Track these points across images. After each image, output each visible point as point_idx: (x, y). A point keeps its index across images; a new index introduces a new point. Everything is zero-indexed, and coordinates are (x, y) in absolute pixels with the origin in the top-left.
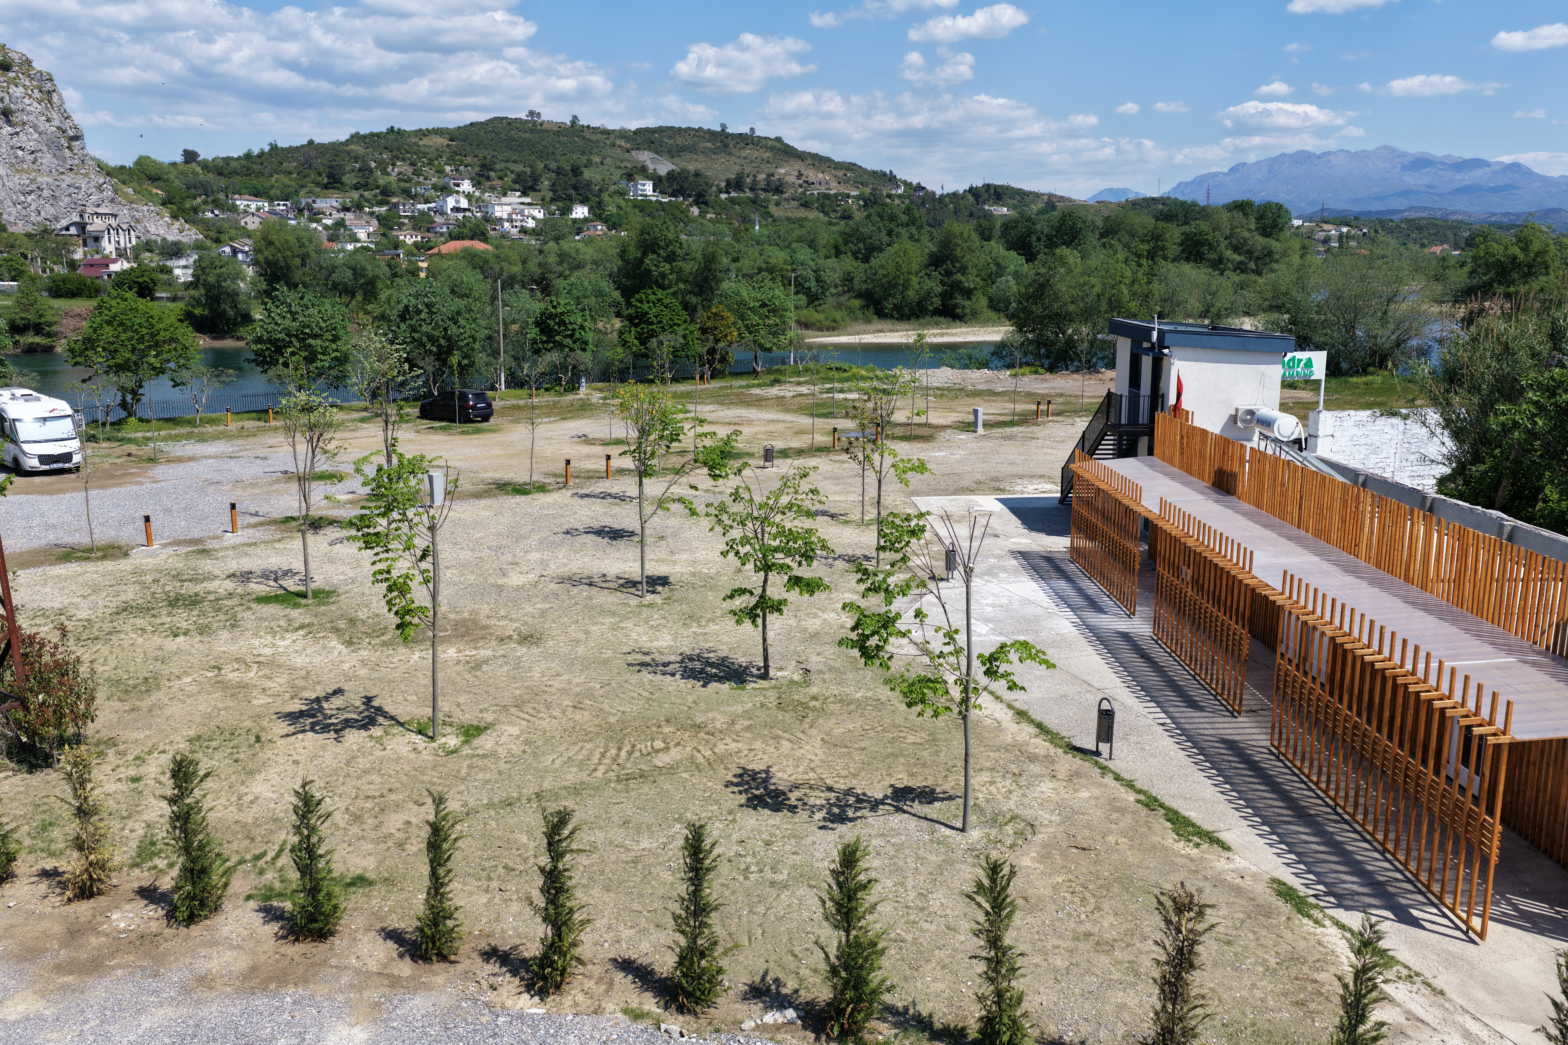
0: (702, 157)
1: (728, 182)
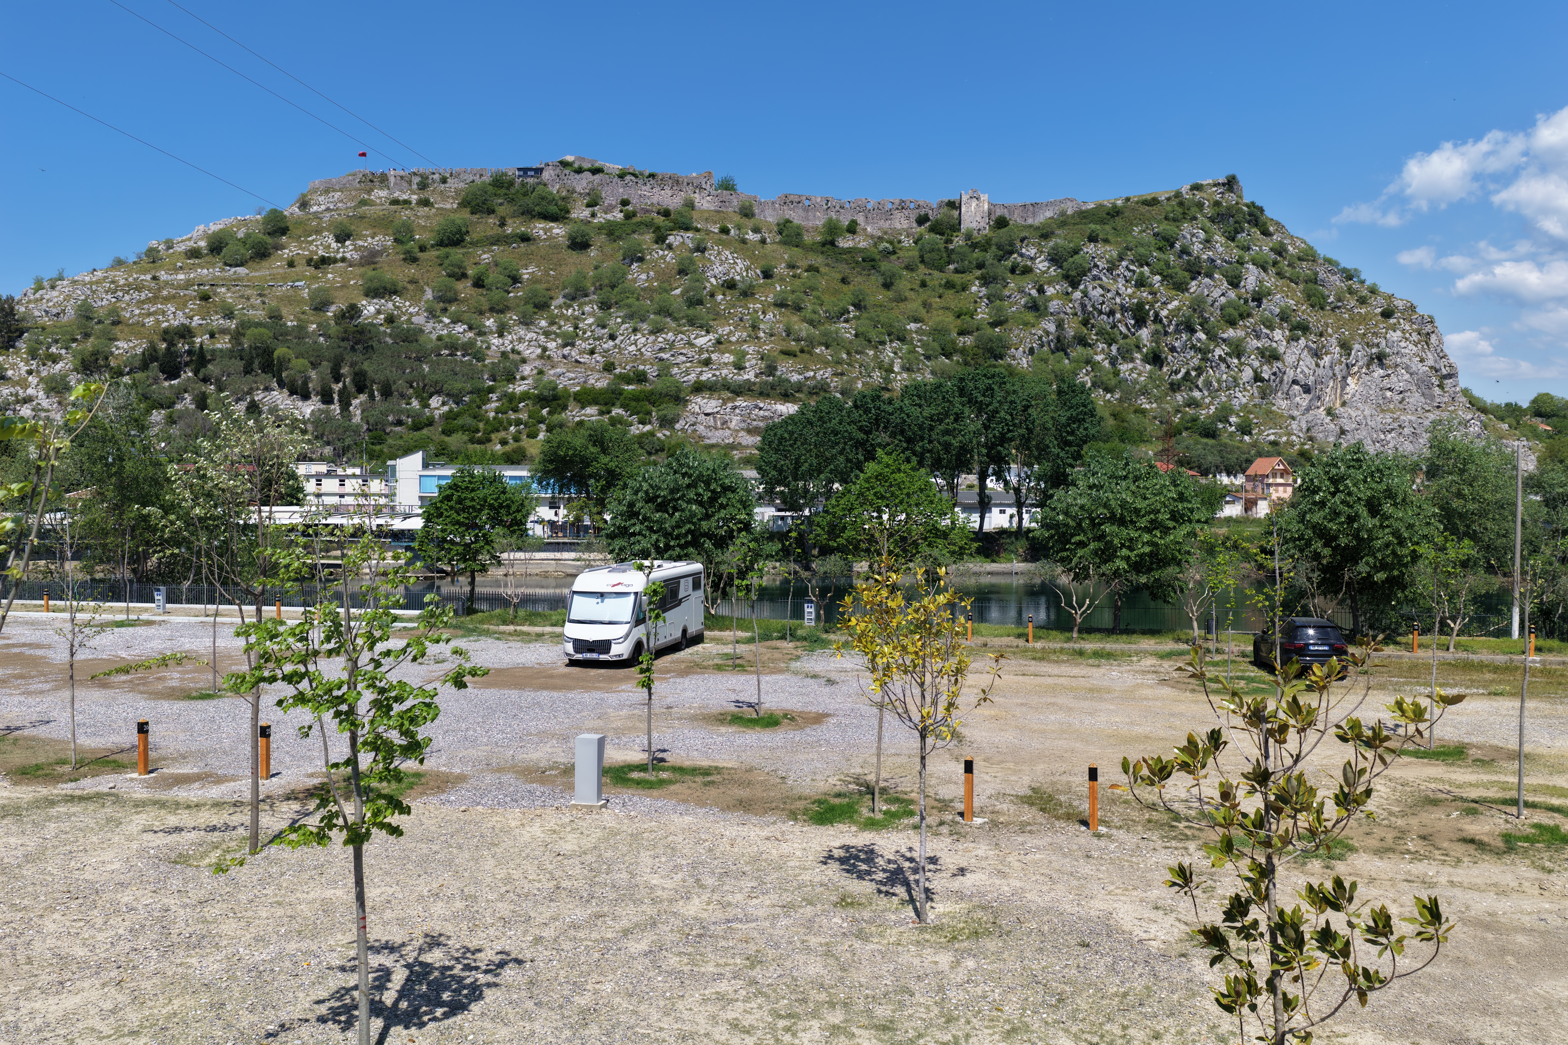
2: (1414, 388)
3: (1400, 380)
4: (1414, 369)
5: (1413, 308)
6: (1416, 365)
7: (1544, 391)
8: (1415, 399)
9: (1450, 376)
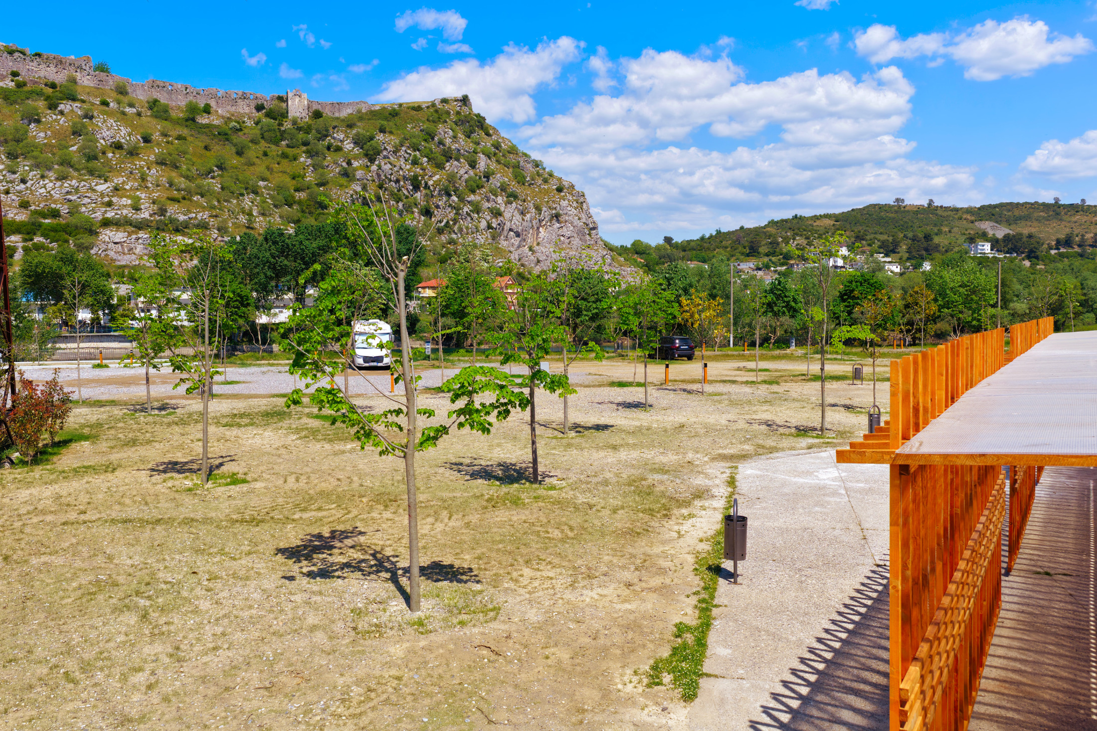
0: (1036, 224)
1: (1058, 242)
2: (576, 235)
3: (568, 231)
4: (575, 224)
5: (573, 186)
6: (576, 222)
7: (637, 239)
8: (576, 242)
9: (594, 228)
